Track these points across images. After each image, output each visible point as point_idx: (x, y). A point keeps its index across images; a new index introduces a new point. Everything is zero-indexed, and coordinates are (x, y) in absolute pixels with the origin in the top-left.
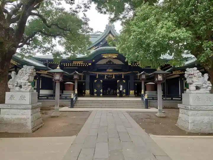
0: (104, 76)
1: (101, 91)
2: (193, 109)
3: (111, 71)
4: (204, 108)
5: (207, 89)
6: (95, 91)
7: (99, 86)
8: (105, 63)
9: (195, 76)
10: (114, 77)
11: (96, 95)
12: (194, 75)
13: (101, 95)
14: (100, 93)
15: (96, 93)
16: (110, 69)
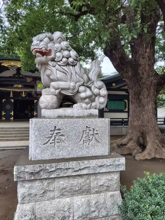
0: (9, 92)
1: (12, 113)
2: (27, 177)
3: (20, 86)
4: (70, 171)
5: (93, 104)
6: (3, 113)
7: (8, 107)
8: (12, 76)
9: (53, 60)
10: (24, 95)
11: (4, 119)
12: (50, 57)
13: (12, 118)
14: (11, 116)
15: (4, 116)
16: (18, 84)
